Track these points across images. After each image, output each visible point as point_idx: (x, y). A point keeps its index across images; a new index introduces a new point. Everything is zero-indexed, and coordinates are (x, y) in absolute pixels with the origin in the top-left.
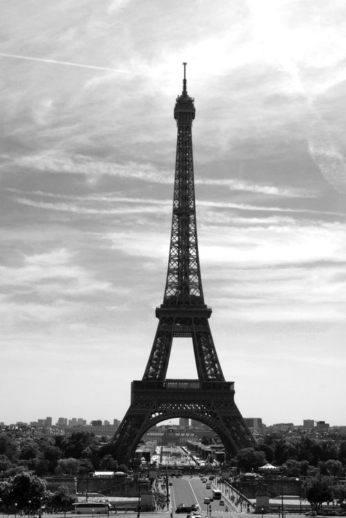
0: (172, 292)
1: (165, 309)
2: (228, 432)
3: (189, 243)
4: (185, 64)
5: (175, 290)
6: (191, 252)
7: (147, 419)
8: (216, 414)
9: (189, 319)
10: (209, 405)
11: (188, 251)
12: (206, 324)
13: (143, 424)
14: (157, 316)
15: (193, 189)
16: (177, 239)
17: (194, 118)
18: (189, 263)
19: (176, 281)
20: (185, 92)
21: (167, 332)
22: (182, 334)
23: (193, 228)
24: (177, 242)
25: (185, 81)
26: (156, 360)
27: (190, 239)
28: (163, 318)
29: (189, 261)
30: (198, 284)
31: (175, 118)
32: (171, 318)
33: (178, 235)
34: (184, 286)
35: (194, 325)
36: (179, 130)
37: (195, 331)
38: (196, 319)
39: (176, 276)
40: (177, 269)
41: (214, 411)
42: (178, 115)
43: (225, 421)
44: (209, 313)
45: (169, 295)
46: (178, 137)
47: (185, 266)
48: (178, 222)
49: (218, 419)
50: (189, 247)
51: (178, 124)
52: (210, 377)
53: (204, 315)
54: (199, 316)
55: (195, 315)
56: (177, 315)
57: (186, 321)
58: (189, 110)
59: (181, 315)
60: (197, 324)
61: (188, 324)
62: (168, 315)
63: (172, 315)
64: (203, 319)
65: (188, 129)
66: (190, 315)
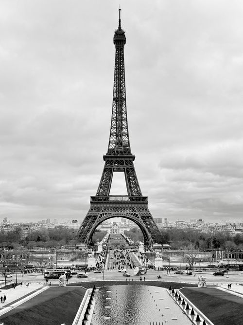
0: (112, 146)
1: (108, 155)
2: (144, 225)
3: (122, 117)
4: (120, 10)
5: (114, 145)
6: (123, 123)
7: (98, 218)
8: (137, 215)
9: (122, 161)
10: (133, 210)
11: (122, 122)
12: (132, 164)
13: (96, 220)
14: (104, 160)
15: (125, 86)
16: (115, 115)
17: (125, 43)
18: (122, 129)
19: (115, 140)
20: (120, 27)
21: (110, 169)
22: (118, 170)
23: (124, 109)
24: (116, 117)
25: (120, 20)
26: (103, 185)
27: (123, 115)
28: (108, 161)
29: (122, 128)
30: (127, 141)
31: (114, 43)
32: (112, 161)
33: (116, 113)
34: (119, 143)
35: (125, 165)
36: (116, 51)
37: (125, 168)
38: (126, 161)
39: (115, 137)
40: (115, 133)
41: (136, 213)
42: (116, 42)
43: (142, 219)
44: (134, 158)
45: (110, 147)
46: (116, 55)
47: (120, 131)
48: (116, 106)
49: (138, 217)
50: (122, 120)
51: (116, 47)
52: (134, 194)
53: (131, 159)
54: (128, 159)
55: (126, 159)
56: (115, 159)
57: (120, 163)
58: (122, 39)
59: (118, 159)
60: (127, 164)
61: (122, 164)
62: (110, 159)
63: (113, 159)
64: (131, 161)
65: (122, 50)
66: (123, 159)
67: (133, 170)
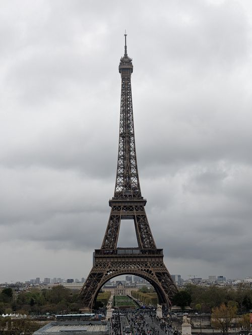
0: (120, 189)
1: (114, 200)
2: (160, 284)
3: (130, 156)
4: (126, 35)
5: (122, 187)
6: (132, 162)
7: (104, 275)
8: (151, 271)
9: (131, 206)
10: (146, 265)
11: (130, 161)
12: (143, 210)
13: (102, 279)
14: (110, 205)
15: (133, 120)
16: (122, 153)
17: (132, 72)
18: (130, 169)
19: (123, 181)
20: (126, 55)
21: (117, 216)
22: (127, 217)
23: (133, 146)
24: (123, 156)
25: (126, 47)
26: (110, 235)
27: (131, 153)
28: (114, 207)
29: (130, 168)
30: (137, 183)
31: (120, 72)
32: (119, 206)
33: (123, 151)
34: (127, 185)
35: (135, 211)
36: (122, 80)
37: (136, 215)
38: (136, 206)
39: (123, 178)
40: (123, 174)
41: (150, 269)
42: (121, 70)
43: (157, 276)
44: (145, 202)
45: (117, 191)
46: (122, 85)
47: (128, 171)
48: (123, 142)
49: (153, 274)
50: (130, 159)
51: (122, 76)
52: (147, 246)
53: (142, 204)
54: (139, 205)
55: (136, 204)
56: (123, 204)
57: (129, 208)
58: (129, 67)
59: (126, 204)
60: (137, 210)
61: (131, 210)
62: (117, 205)
63: (120, 204)
64: (141, 206)
65: (129, 79)
66: (132, 204)
67: (145, 217)
